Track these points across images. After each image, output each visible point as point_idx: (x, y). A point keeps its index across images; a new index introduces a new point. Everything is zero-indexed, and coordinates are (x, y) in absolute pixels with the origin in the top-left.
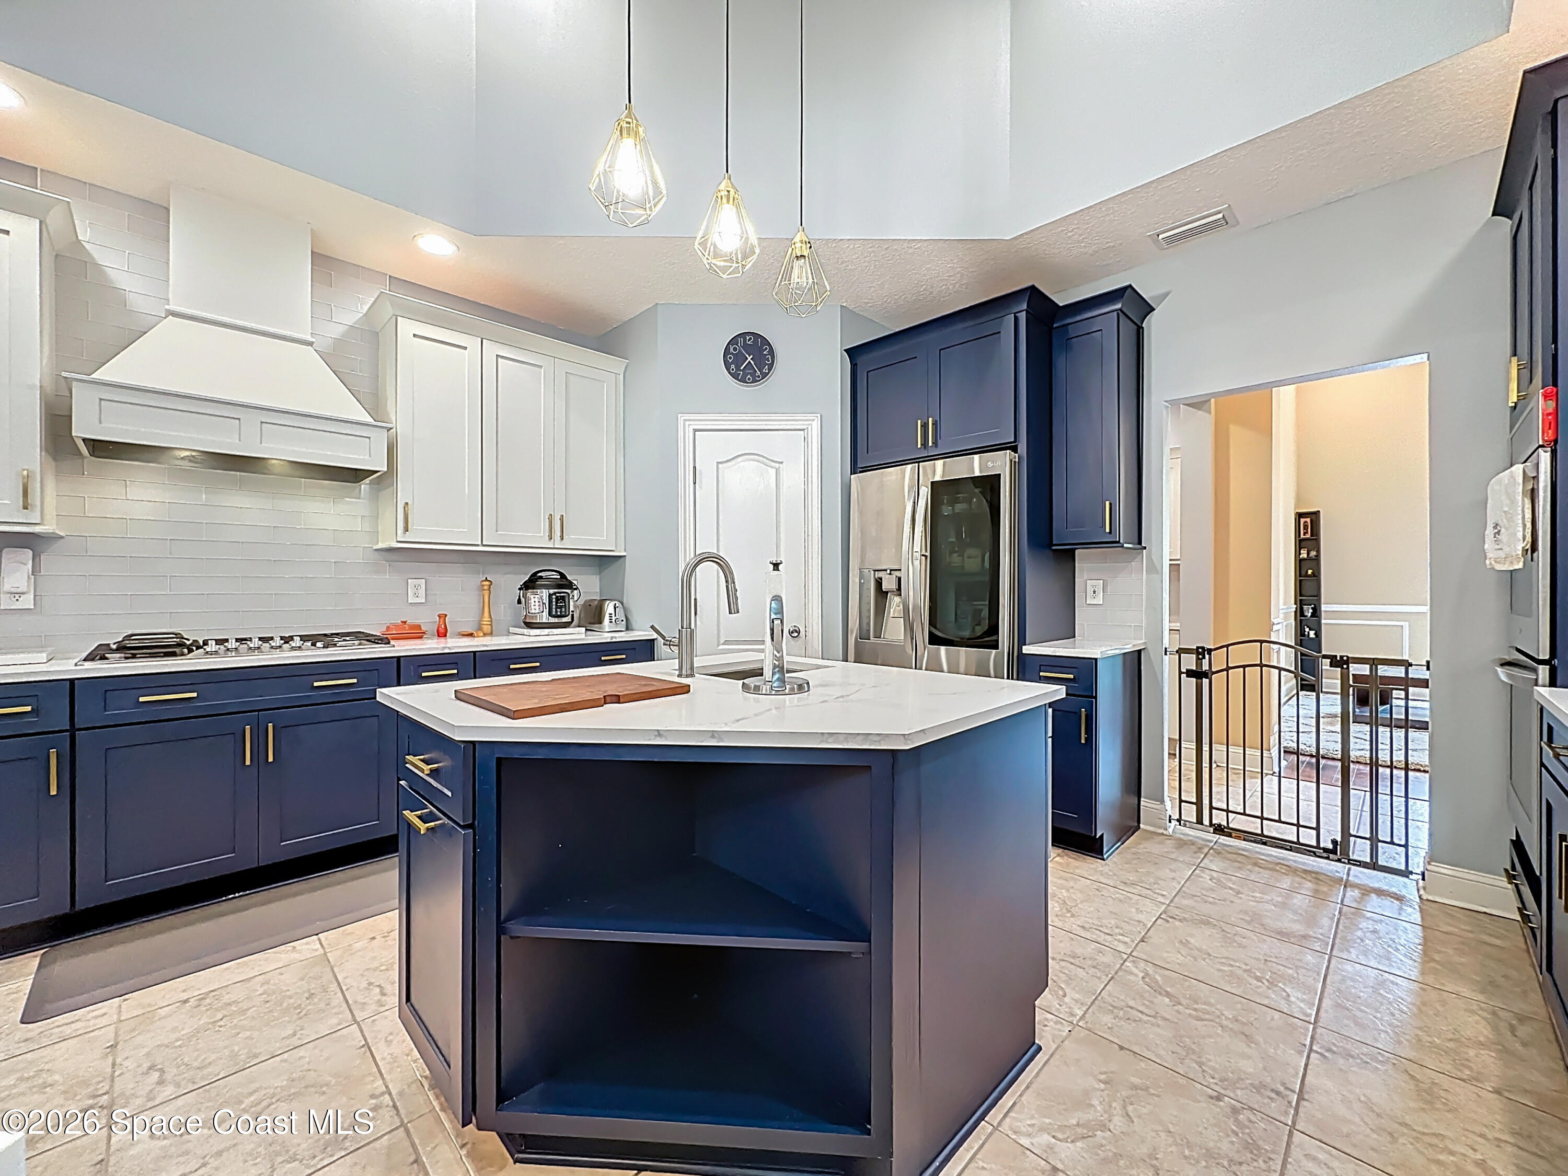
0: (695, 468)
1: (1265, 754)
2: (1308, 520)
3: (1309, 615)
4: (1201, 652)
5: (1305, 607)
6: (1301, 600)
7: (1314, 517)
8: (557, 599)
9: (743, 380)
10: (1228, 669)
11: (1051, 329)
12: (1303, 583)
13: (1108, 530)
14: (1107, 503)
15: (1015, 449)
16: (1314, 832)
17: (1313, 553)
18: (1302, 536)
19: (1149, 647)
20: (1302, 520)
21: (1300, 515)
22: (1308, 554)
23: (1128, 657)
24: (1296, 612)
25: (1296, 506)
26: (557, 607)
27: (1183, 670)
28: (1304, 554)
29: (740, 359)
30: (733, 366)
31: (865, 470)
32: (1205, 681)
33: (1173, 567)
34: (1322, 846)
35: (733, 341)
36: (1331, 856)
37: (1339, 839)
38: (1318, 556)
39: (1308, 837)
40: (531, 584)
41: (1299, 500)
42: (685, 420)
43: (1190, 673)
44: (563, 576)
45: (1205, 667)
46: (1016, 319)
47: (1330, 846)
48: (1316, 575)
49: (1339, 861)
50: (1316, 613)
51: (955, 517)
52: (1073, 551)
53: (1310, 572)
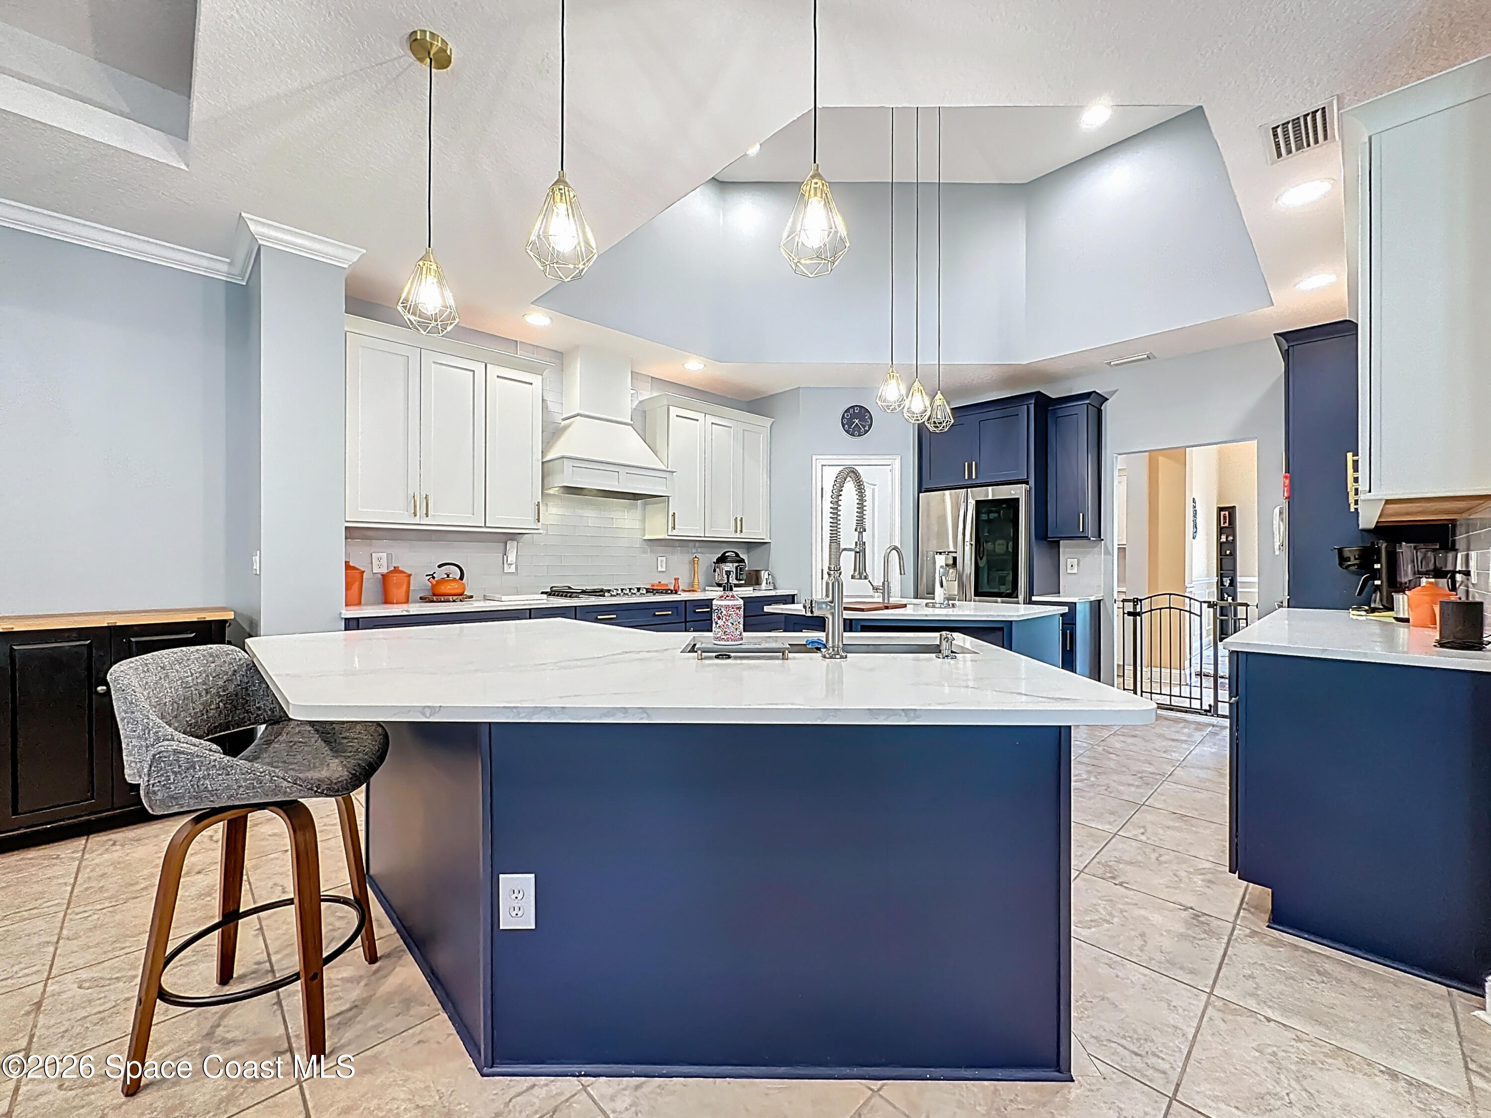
0: (822, 489)
1: (1182, 672)
2: (1227, 513)
3: (1227, 585)
4: (1136, 601)
5: (1224, 579)
6: (1221, 574)
7: (1231, 510)
8: (741, 568)
9: (853, 435)
10: (1151, 610)
11: (1047, 411)
12: (1224, 561)
13: (1081, 530)
14: (1081, 515)
15: (1027, 483)
16: (1199, 701)
17: (1231, 538)
18: (1222, 525)
19: (1105, 599)
20: (1222, 513)
21: (1221, 509)
22: (1227, 538)
23: (1093, 603)
24: (1217, 582)
25: (1218, 501)
26: (740, 574)
27: (1126, 612)
28: (1224, 539)
29: (850, 423)
30: (846, 426)
31: (928, 490)
32: (1138, 618)
33: (1120, 550)
34: (1203, 708)
35: (847, 411)
36: (1208, 714)
37: (1212, 704)
38: (1234, 540)
39: (1196, 704)
40: (722, 559)
41: (1220, 497)
42: (816, 459)
43: (1130, 614)
44: (737, 555)
45: (1138, 610)
46: (1028, 408)
47: (1208, 708)
48: (1233, 555)
49: (1212, 716)
50: (1233, 583)
51: (989, 521)
52: (1058, 542)
53: (1228, 552)
